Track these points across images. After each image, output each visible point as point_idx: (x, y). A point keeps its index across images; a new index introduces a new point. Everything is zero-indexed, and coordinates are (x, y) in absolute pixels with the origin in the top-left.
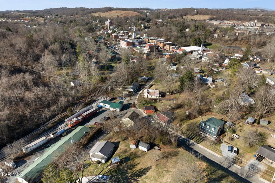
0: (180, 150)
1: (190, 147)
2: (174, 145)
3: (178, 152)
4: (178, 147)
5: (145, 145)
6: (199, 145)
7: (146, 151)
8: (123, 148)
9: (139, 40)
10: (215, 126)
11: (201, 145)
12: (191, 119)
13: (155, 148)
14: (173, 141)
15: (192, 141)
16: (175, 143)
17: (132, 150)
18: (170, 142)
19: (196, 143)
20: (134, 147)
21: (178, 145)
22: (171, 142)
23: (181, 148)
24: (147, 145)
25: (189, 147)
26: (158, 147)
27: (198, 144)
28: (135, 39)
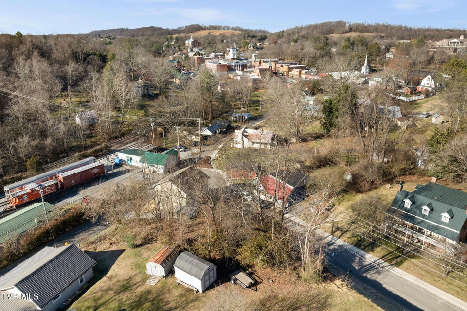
0: (336, 289)
1: (369, 276)
2: (312, 270)
3: (327, 298)
4: (325, 279)
5: (197, 266)
6: (397, 271)
7: (201, 290)
8: (122, 272)
9: (241, 62)
10: (451, 207)
11: (407, 270)
12: (359, 191)
13: (236, 280)
14: (306, 253)
15: (370, 258)
16: (313, 262)
17: (152, 283)
18: (296, 258)
19: (386, 264)
20: (160, 271)
21: (325, 270)
22: (299, 259)
23: (338, 282)
24: (206, 266)
25: (366, 278)
26: (250, 275)
27: (396, 269)
28: (233, 59)
